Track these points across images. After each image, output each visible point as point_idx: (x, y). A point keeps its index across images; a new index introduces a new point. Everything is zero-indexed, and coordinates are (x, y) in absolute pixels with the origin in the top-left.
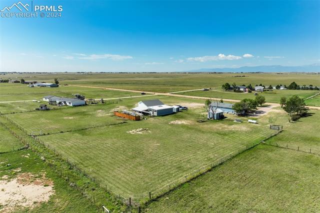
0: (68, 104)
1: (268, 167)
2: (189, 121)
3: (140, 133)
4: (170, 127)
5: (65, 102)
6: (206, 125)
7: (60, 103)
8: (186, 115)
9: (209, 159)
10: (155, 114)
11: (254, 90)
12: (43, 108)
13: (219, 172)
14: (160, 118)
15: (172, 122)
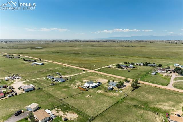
0: (59, 81)
1: (118, 108)
2: (102, 91)
3: (89, 97)
4: (97, 94)
5: (58, 80)
6: (107, 93)
7: (56, 81)
8: (101, 87)
9: (107, 106)
10: (92, 88)
11: (129, 67)
12: (53, 85)
13: (108, 110)
14: (93, 89)
15: (97, 92)
